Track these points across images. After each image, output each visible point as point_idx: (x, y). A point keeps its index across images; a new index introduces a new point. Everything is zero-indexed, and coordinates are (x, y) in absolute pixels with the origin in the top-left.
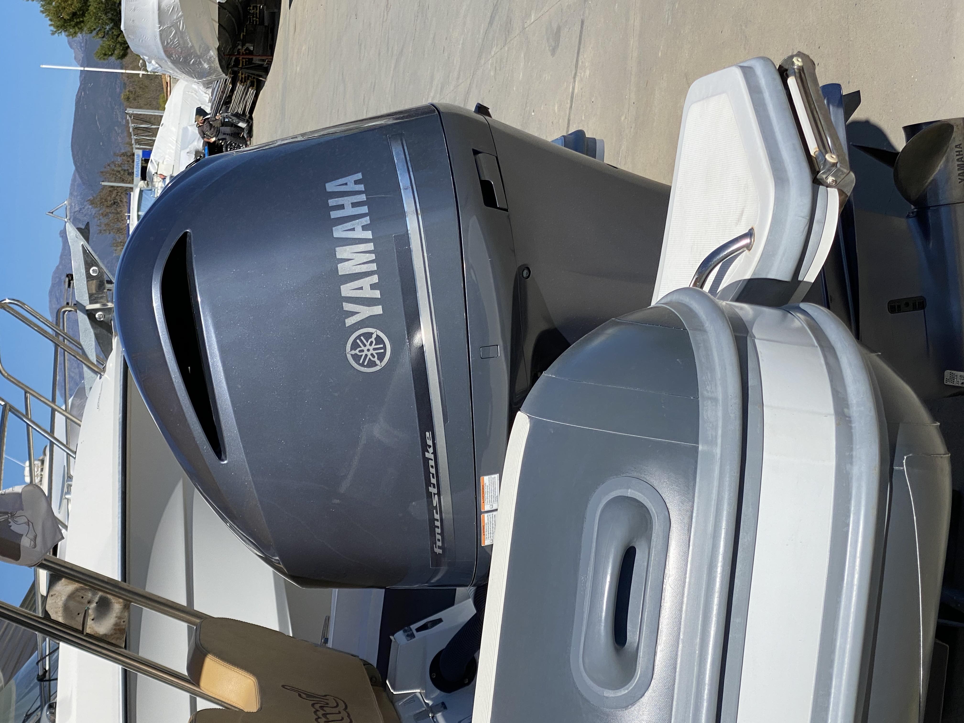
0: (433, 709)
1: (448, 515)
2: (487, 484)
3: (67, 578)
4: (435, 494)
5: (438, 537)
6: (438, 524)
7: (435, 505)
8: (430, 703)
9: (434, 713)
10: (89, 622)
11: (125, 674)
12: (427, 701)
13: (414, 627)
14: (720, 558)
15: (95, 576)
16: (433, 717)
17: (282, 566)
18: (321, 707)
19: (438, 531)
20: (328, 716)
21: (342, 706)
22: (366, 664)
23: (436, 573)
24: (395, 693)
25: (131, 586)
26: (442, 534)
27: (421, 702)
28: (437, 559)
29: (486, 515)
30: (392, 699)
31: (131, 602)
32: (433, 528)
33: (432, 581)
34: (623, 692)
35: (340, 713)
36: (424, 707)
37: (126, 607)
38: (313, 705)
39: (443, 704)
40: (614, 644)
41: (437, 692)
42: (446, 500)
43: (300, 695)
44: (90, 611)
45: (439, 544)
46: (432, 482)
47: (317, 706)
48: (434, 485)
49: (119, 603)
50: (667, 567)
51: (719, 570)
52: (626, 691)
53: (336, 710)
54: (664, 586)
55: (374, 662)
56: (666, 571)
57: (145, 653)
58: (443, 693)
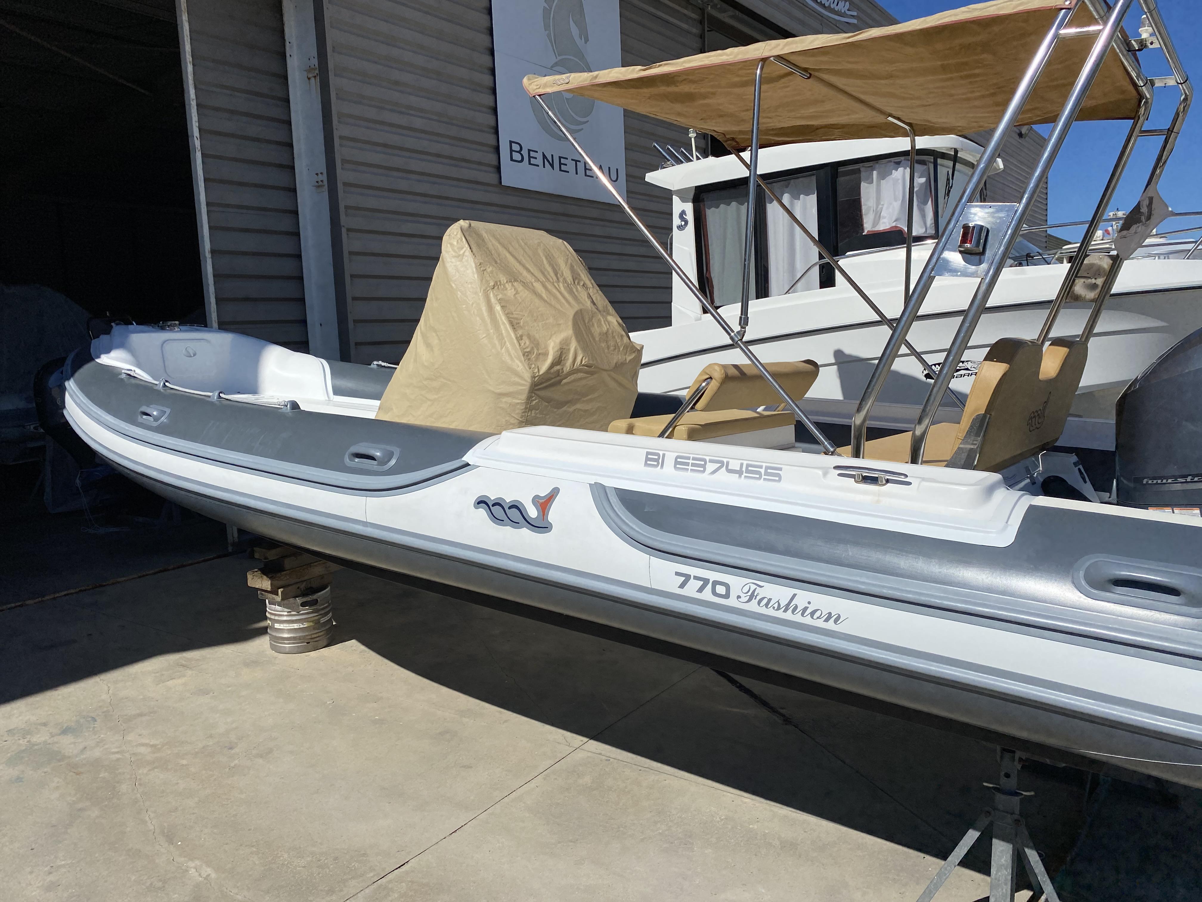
0: (1031, 478)
1: (1166, 488)
2: (1194, 512)
3: (1113, 264)
4: (1186, 480)
5: (1155, 482)
6: (1164, 481)
7: (1178, 479)
8: (1035, 475)
9: (1030, 478)
10: (1082, 280)
11: (1050, 302)
12: (1036, 474)
13: (1081, 467)
14: (1174, 646)
15: (1113, 280)
16: (1028, 477)
17: (1132, 389)
18: (1038, 415)
19: (1159, 481)
20: (1034, 418)
21: (1038, 426)
22: (1057, 440)
23: (1129, 480)
24: (1040, 456)
25: (1107, 301)
26: (1157, 483)
27: (1035, 471)
28: (1138, 480)
29: (1171, 510)
30: (1035, 454)
31: (1096, 303)
32: (1162, 478)
33: (1122, 478)
34: (1083, 582)
35: (1035, 425)
36: (1033, 471)
37: (1092, 301)
38: (1040, 410)
39: (1035, 483)
40: (1114, 579)
41: (1041, 480)
42: (1178, 487)
43: (1045, 402)
44: (1090, 280)
45: (1150, 482)
46: (1195, 478)
47: (1039, 412)
48: (1193, 479)
49: (1095, 295)
50: (1166, 614)
51: (1166, 644)
52: (1084, 584)
53: (1037, 423)
54: (1153, 611)
55: (1058, 444)
56: (1163, 613)
57: (1062, 311)
58: (1041, 483)
